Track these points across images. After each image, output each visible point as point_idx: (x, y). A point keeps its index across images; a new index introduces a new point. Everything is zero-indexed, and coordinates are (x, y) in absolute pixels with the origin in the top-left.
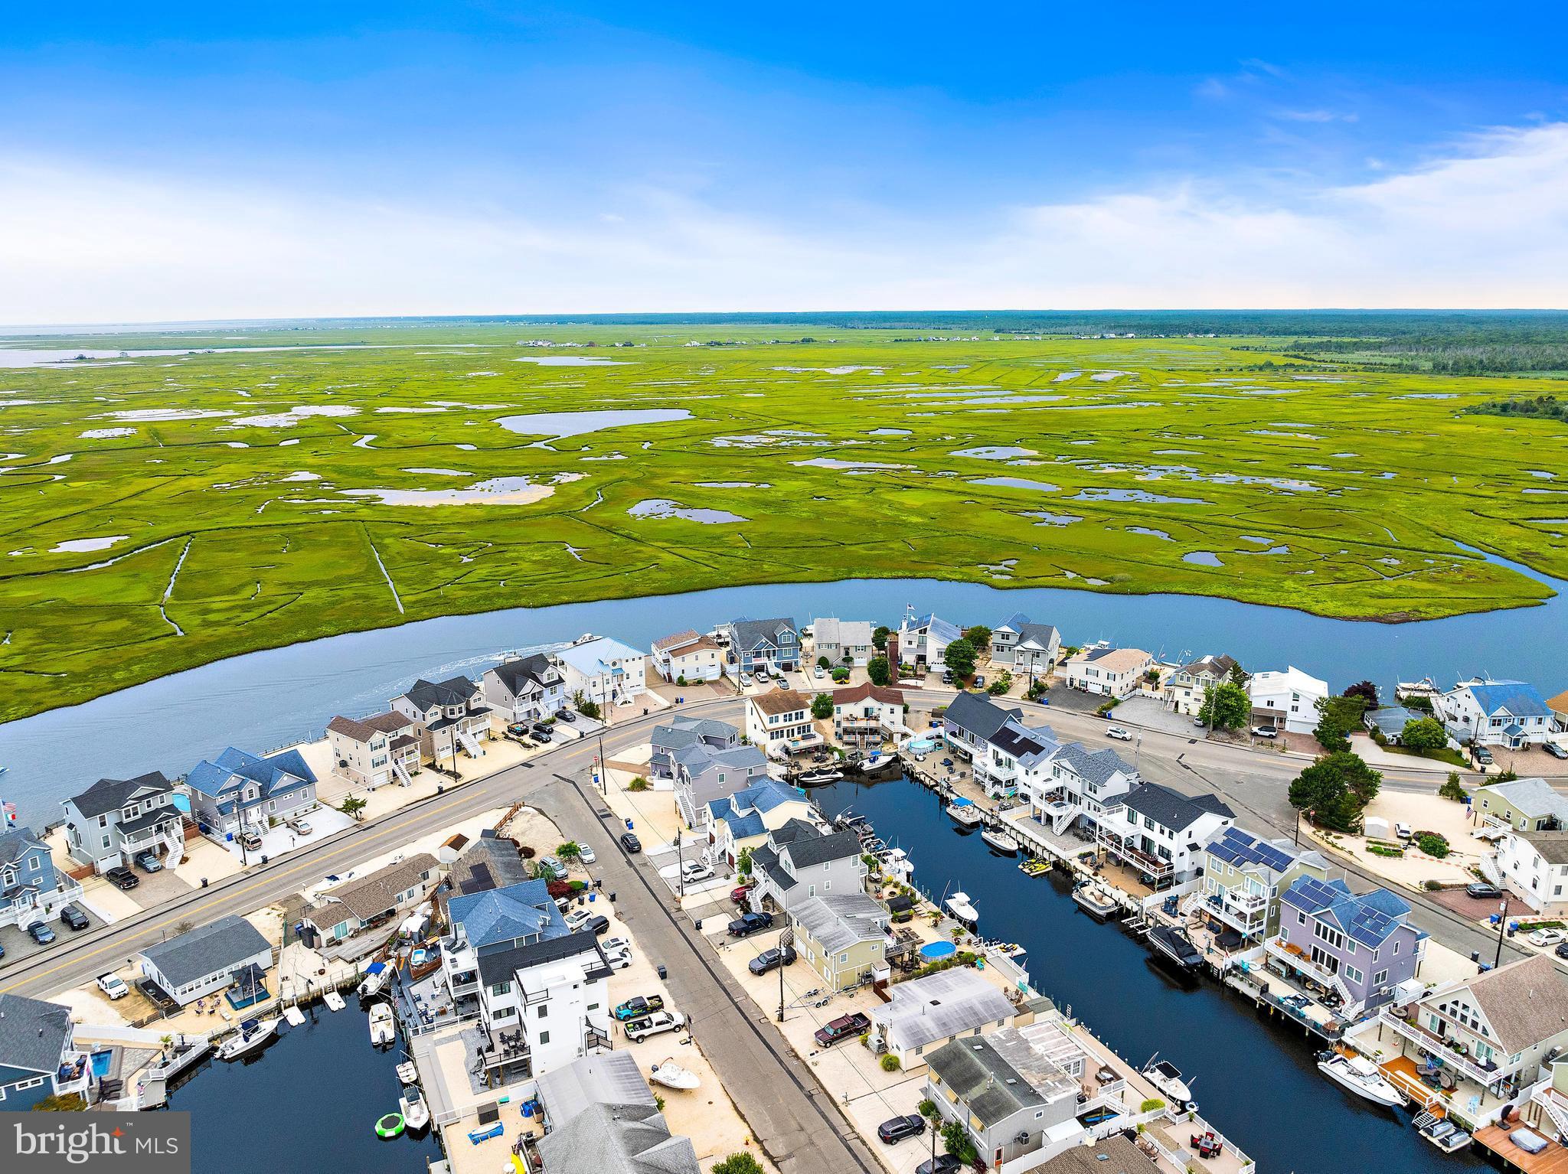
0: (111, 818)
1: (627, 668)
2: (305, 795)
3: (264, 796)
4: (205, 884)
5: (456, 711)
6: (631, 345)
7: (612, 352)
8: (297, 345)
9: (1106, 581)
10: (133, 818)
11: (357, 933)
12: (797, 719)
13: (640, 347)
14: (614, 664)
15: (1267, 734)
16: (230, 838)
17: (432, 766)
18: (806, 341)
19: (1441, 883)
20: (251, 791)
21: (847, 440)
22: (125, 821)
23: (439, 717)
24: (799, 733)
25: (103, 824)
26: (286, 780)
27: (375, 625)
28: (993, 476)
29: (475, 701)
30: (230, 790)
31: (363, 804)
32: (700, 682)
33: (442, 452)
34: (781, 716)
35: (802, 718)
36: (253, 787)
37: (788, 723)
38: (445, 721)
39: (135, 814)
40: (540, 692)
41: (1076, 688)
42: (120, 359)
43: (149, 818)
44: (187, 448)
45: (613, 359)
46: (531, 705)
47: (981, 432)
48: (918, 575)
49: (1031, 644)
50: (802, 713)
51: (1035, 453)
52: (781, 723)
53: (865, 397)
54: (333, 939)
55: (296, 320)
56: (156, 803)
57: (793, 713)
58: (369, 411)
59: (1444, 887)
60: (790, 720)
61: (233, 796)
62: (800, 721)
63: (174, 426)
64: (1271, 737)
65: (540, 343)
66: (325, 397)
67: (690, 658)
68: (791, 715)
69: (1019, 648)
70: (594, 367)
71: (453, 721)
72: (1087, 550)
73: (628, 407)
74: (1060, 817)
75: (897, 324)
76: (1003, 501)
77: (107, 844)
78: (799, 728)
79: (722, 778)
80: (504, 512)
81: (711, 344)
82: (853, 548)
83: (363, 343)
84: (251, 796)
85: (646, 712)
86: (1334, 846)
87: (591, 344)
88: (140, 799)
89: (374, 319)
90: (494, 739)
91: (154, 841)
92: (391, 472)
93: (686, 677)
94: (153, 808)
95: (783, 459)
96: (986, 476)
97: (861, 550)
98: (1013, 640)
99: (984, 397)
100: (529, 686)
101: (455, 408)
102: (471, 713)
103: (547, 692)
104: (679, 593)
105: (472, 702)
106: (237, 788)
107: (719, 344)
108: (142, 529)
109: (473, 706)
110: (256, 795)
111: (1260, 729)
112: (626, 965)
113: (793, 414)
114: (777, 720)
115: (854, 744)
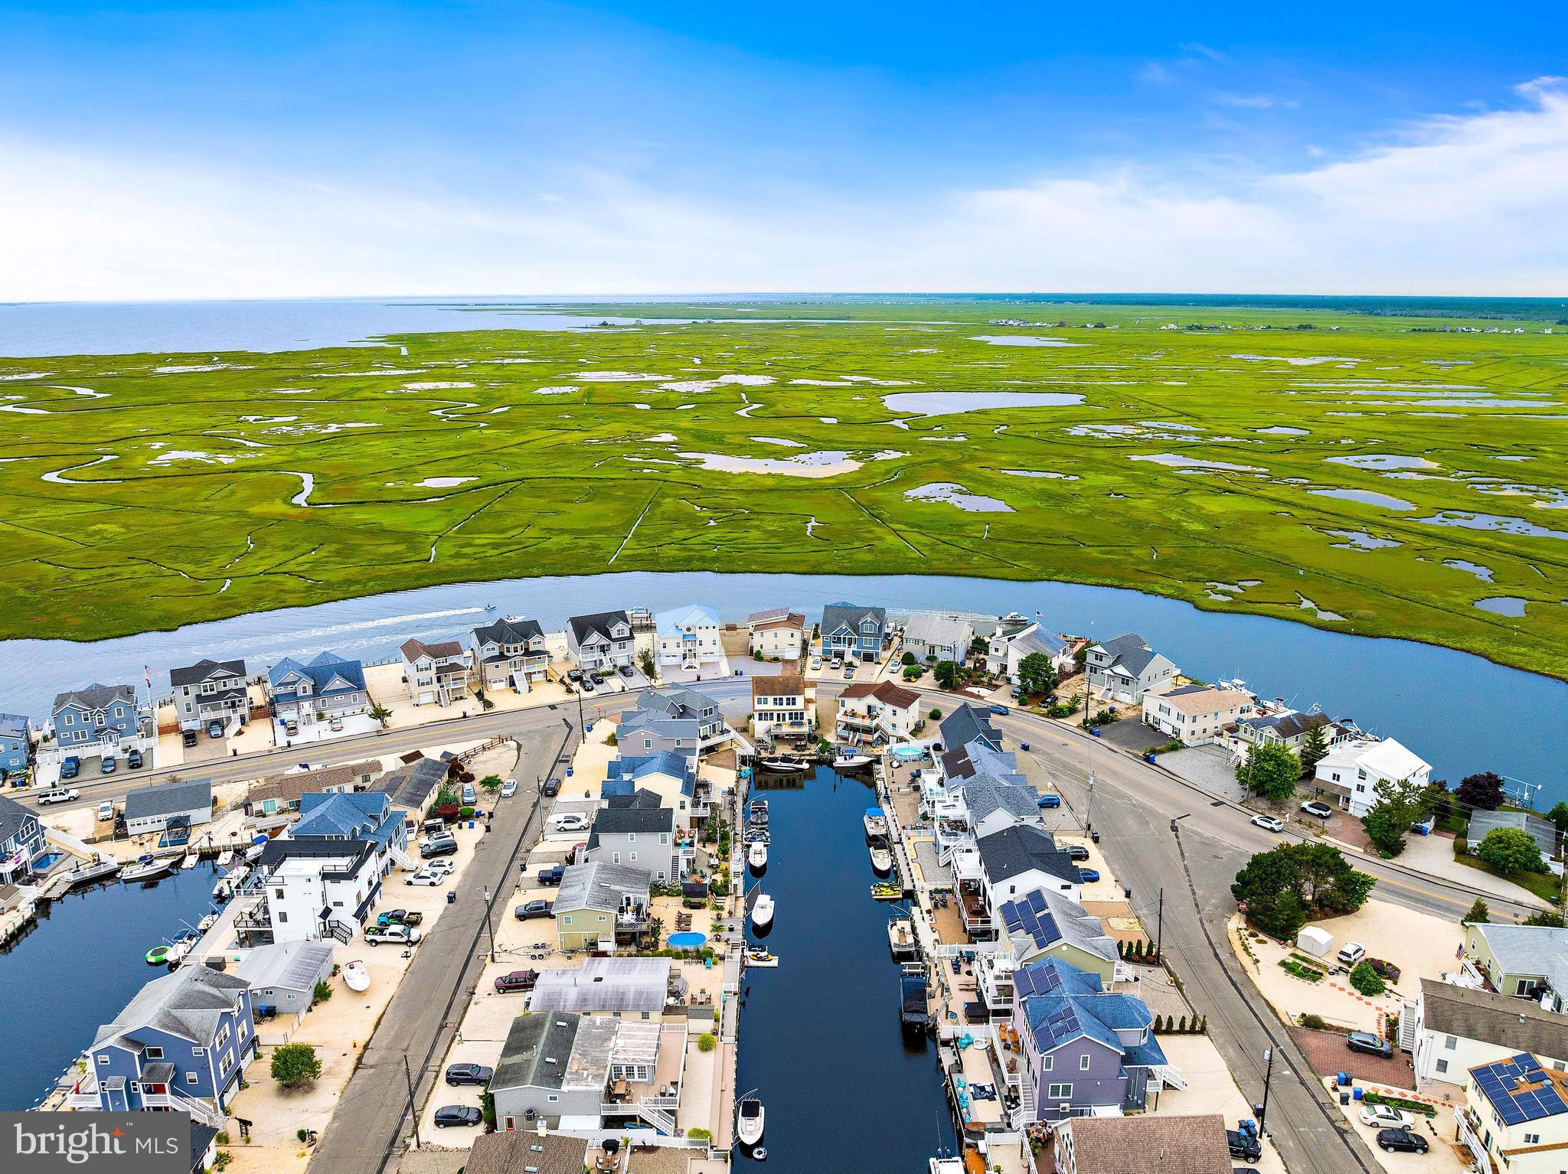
0: (194, 690)
1: (701, 635)
2: (355, 700)
3: (316, 693)
4: (235, 754)
5: (512, 650)
6: (1103, 326)
7: (1077, 333)
8: (790, 318)
9: (1343, 616)
10: (209, 693)
11: (282, 812)
12: (788, 704)
13: (1112, 328)
14: (689, 629)
15: (1316, 811)
16: (283, 723)
17: (480, 695)
18: (1302, 327)
19: (1326, 1021)
20: (304, 688)
21: (1223, 436)
22: (203, 694)
23: (496, 653)
24: (790, 718)
25: (187, 693)
26: (338, 683)
27: (575, 572)
28: (1348, 487)
29: (534, 643)
30: (289, 684)
31: (389, 715)
32: (776, 659)
33: (800, 424)
34: (771, 699)
35: (794, 704)
36: (308, 684)
37: (778, 707)
38: (502, 657)
39: (212, 690)
40: (609, 645)
41: (1150, 725)
42: (634, 326)
43: (221, 695)
44: (600, 407)
45: (1070, 340)
46: (597, 655)
47: (1391, 438)
48: (1126, 585)
49: (1120, 670)
50: (794, 699)
51: (1434, 466)
52: (770, 705)
53: (1298, 392)
54: (261, 811)
55: (815, 294)
56: (231, 685)
57: (785, 698)
58: (783, 385)
59: (1328, 1027)
60: (781, 704)
61: (290, 689)
62: (791, 707)
63: (611, 386)
64: (1320, 816)
65: (1011, 322)
66: (763, 367)
67: (769, 634)
68: (781, 699)
69: (1108, 672)
70: (1039, 348)
71: (509, 658)
72: (1360, 578)
73: (1029, 390)
74: (946, 848)
75: (1434, 312)
76: (1324, 516)
77: (189, 710)
78: (791, 714)
79: (648, 744)
80: (793, 484)
81: (1190, 328)
82: (1090, 550)
83: (849, 318)
84: (305, 692)
85: (699, 679)
86: (1246, 949)
87: (1062, 325)
88: (216, 679)
89: (884, 295)
90: (550, 681)
91: (223, 714)
92: (738, 439)
93: (765, 652)
94: (227, 688)
95: (1122, 453)
96: (1339, 487)
97: (1095, 553)
98: (1106, 662)
99: (1448, 398)
100: (595, 638)
101: (861, 382)
102: (527, 653)
103: (615, 646)
104: (862, 575)
105: (531, 645)
106: (294, 683)
107: (1200, 328)
108: (494, 471)
109: (532, 648)
110: (310, 692)
111: (1310, 806)
112: (432, 884)
113: (1195, 405)
114: (766, 702)
115: (846, 739)
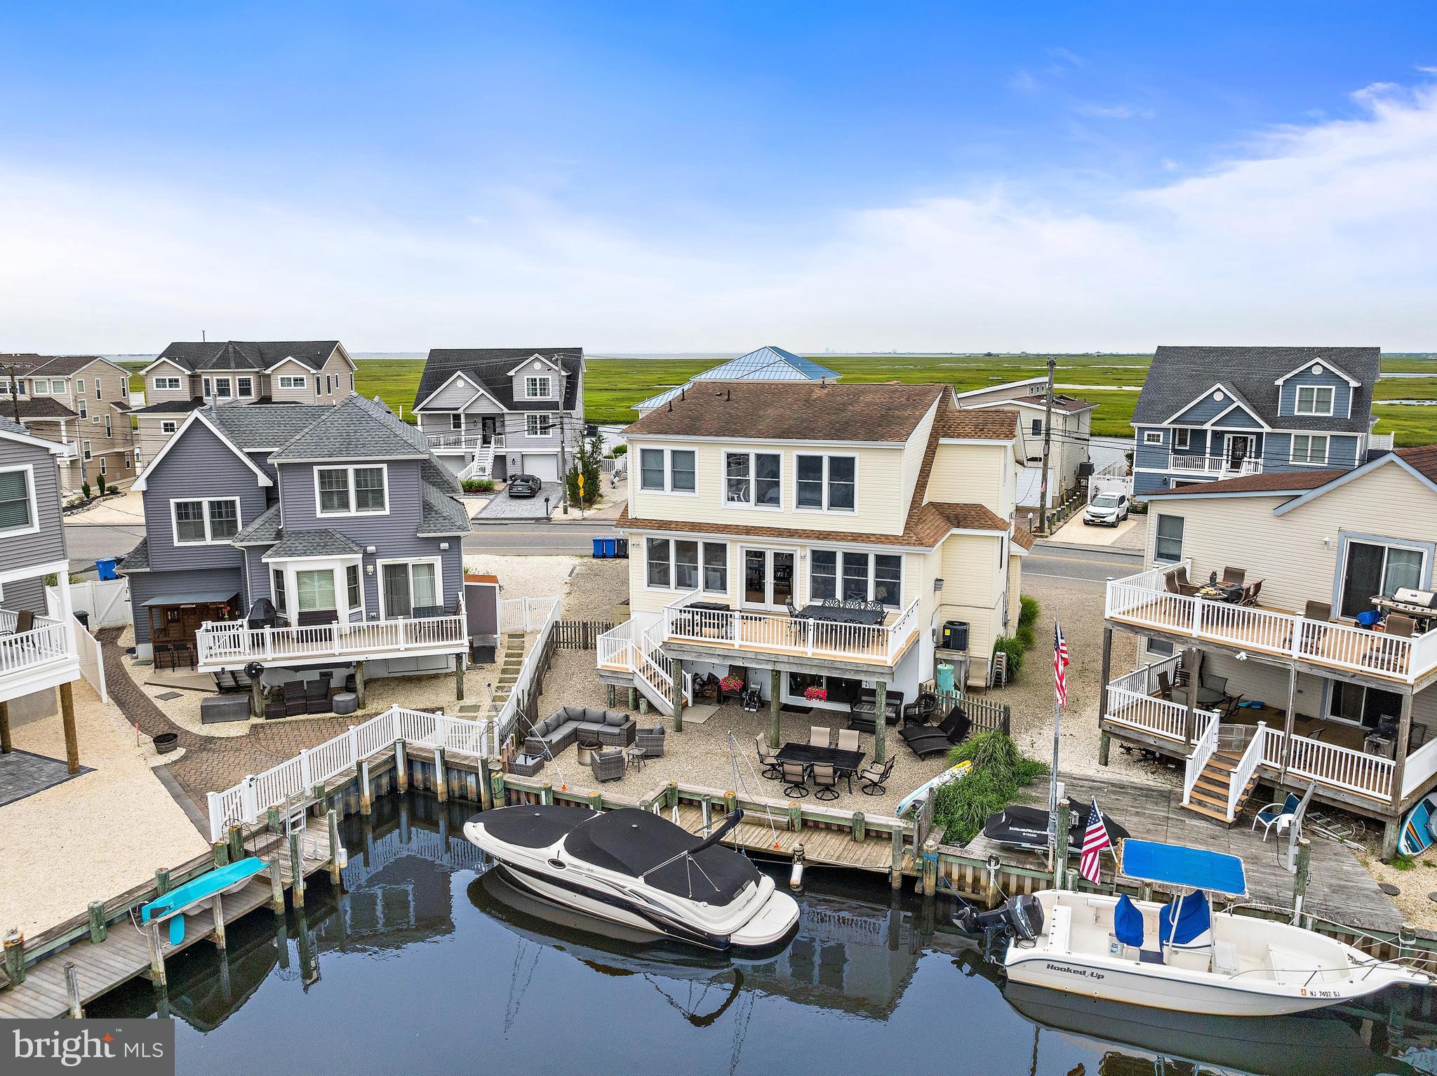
37: (750, 513)
57: (789, 457)
68: (769, 465)
103: (516, 423)
114: (685, 480)
115: (1173, 764)
